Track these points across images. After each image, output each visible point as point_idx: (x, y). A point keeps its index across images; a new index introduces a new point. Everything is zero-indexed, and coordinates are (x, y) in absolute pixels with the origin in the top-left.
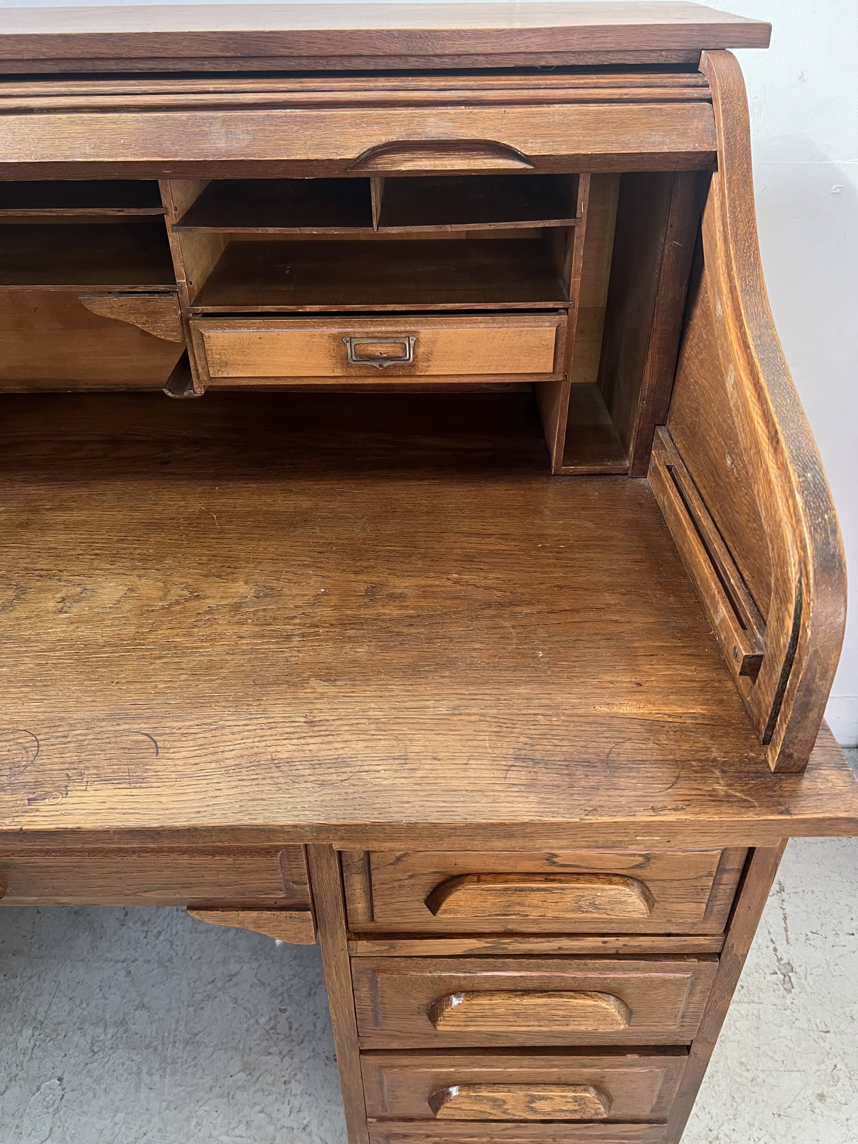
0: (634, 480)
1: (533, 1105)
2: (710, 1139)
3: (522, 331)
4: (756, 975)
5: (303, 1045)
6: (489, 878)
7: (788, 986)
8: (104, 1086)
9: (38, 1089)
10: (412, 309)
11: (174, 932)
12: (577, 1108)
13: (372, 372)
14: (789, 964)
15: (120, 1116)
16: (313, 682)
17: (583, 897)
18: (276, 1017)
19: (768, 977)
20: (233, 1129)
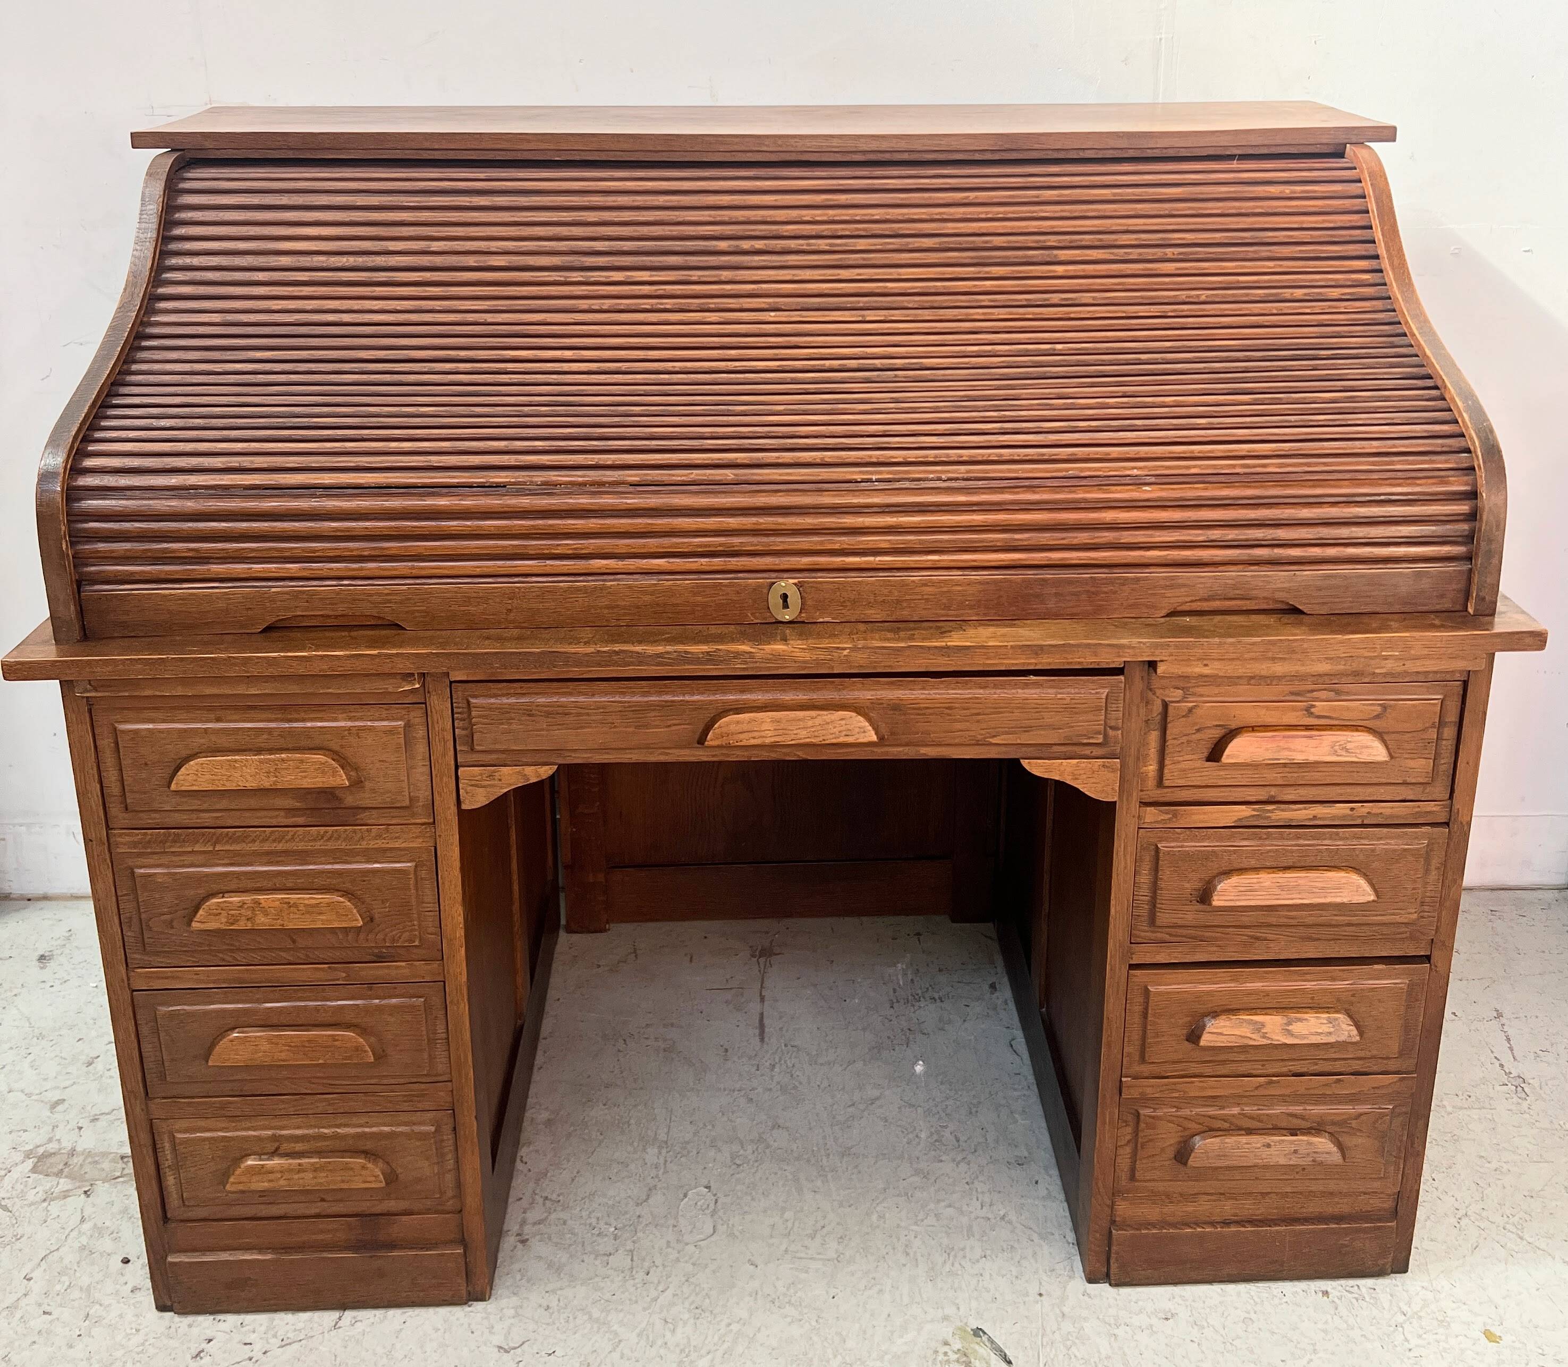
1: (1290, 1028)
4: (1482, 1086)
5: (977, 1154)
7: (1522, 1095)
8: (761, 1191)
9: (685, 1197)
12: (1332, 1030)
14: (1519, 1077)
15: (788, 1215)
18: (937, 1132)
19: (1498, 1088)
20: (922, 1221)
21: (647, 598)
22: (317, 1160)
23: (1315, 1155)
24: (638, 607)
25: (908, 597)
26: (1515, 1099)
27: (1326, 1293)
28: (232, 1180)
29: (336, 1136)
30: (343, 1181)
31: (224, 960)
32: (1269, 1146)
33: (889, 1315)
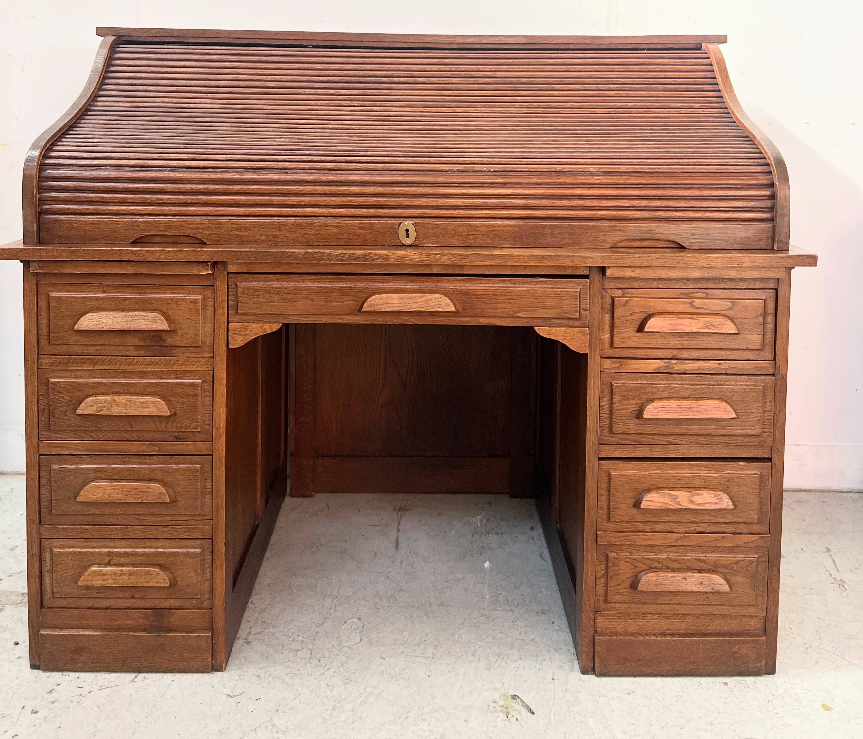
1: (693, 499)
7: (843, 589)
12: (717, 501)
14: (841, 580)
15: (405, 634)
17: (708, 321)
20: (484, 639)
21: (334, 230)
22: (132, 568)
23: (713, 586)
24: (330, 235)
25: (472, 233)
26: (839, 590)
27: (726, 684)
28: (82, 578)
29: (144, 554)
30: (145, 582)
31: (92, 437)
32: (685, 579)
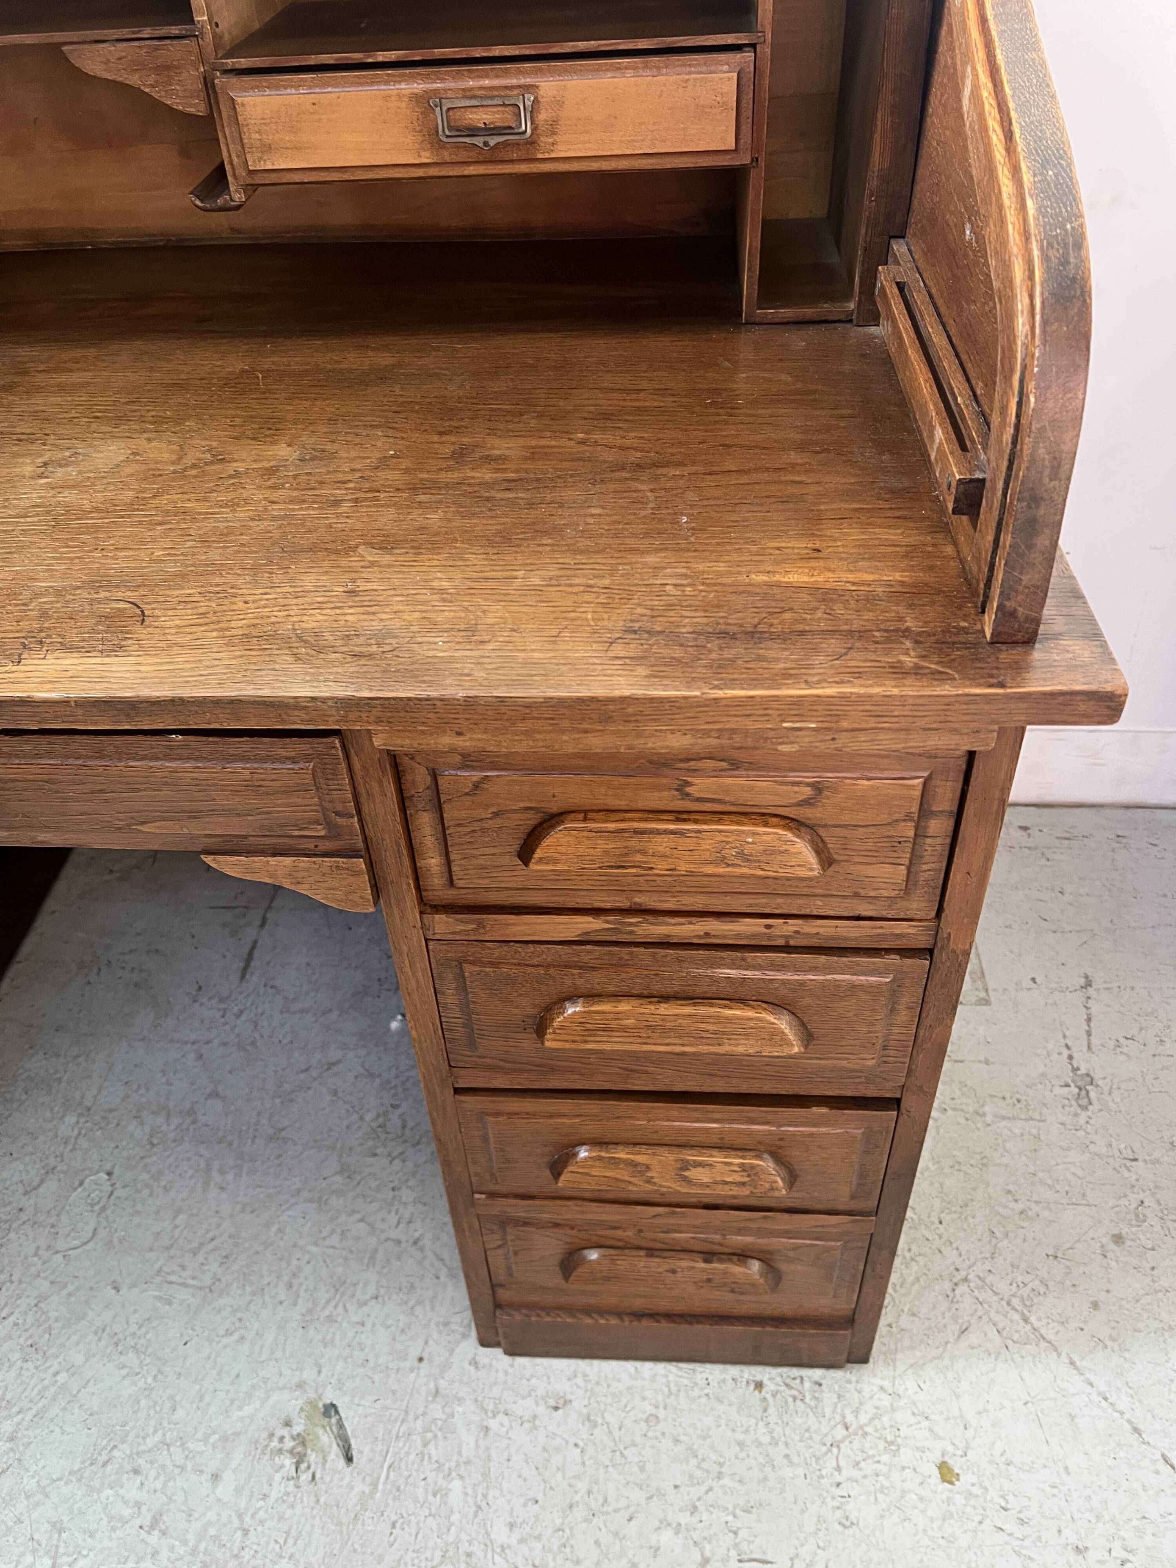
0: (859, 329)
1: (686, 1173)
2: (955, 1280)
3: (688, 80)
4: (1040, 1087)
5: (419, 1147)
6: (601, 815)
7: (1084, 1102)
8: (163, 1183)
9: (81, 1184)
10: (528, 52)
11: (260, 1010)
13: (473, 155)
14: (1088, 1075)
15: (182, 1218)
16: (362, 550)
17: (727, 843)
18: (385, 1113)
19: (1058, 1090)
20: (324, 1239)
27: (759, 1385)
33: (238, 1375)
